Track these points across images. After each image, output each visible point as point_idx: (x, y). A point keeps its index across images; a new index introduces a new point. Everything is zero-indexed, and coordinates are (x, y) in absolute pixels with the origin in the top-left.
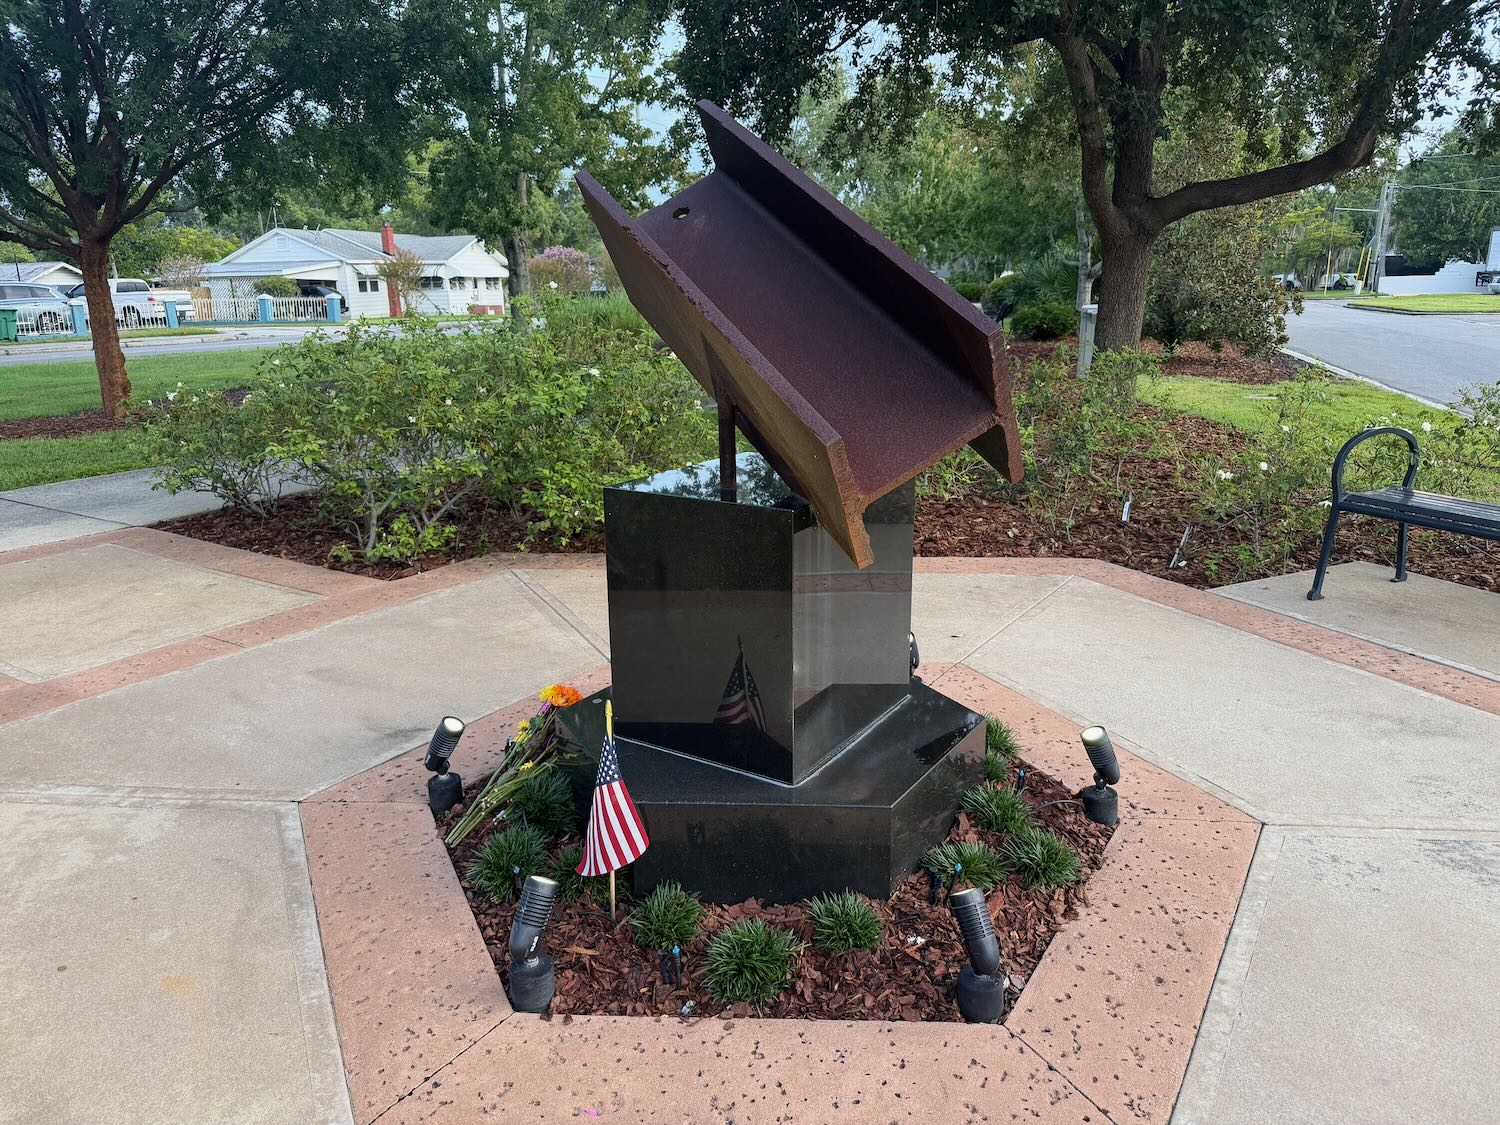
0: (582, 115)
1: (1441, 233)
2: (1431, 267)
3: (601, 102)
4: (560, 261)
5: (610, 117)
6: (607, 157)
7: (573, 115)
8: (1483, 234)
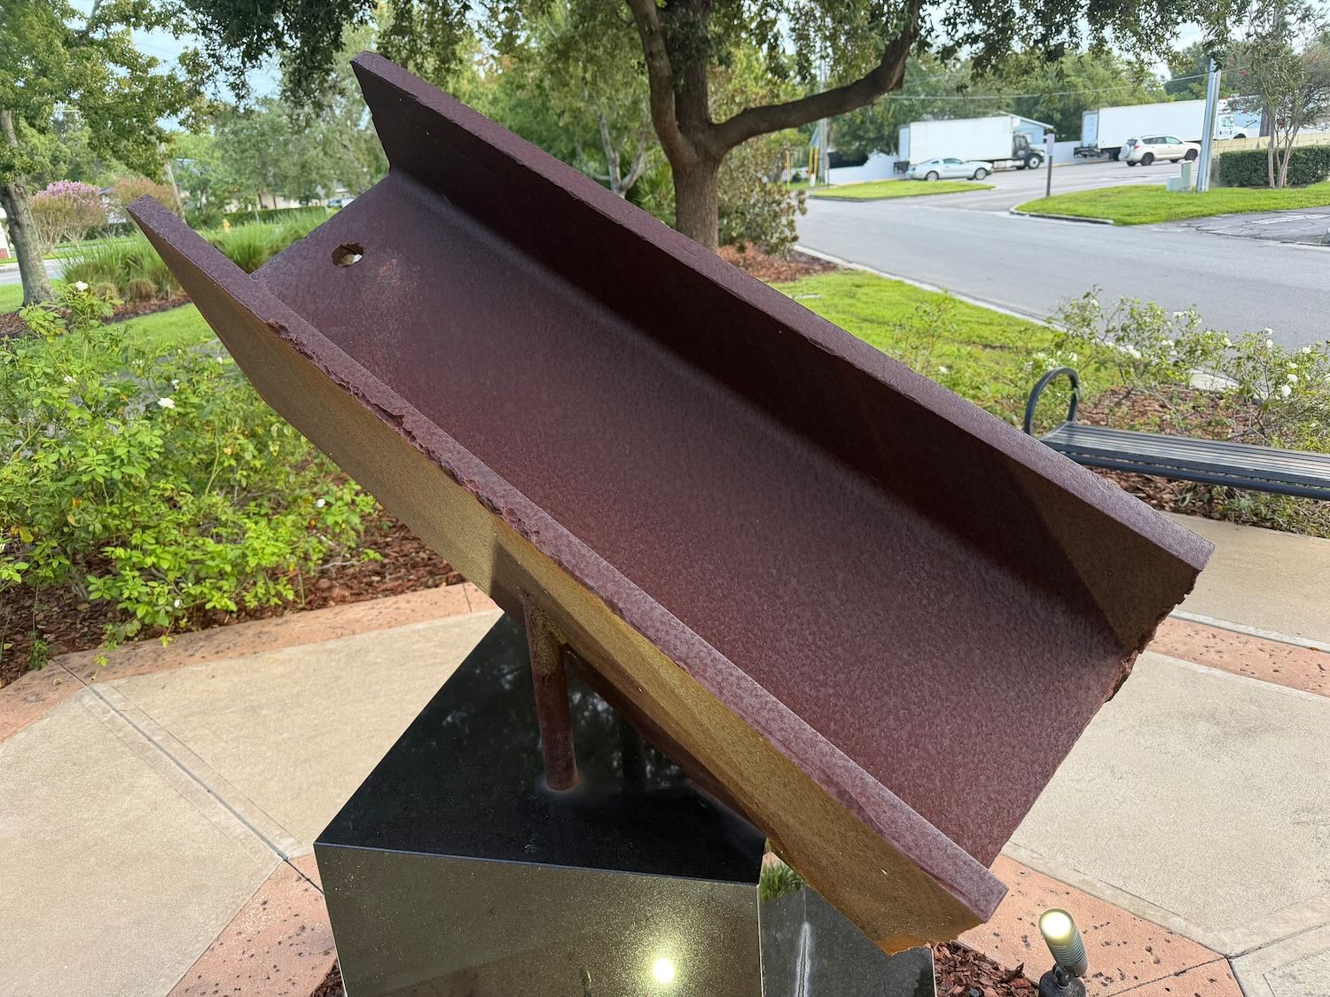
0: (68, 43)
1: (865, 132)
2: (860, 160)
3: (90, 28)
4: (68, 197)
5: (104, 44)
6: (108, 88)
7: (58, 43)
8: (893, 132)
